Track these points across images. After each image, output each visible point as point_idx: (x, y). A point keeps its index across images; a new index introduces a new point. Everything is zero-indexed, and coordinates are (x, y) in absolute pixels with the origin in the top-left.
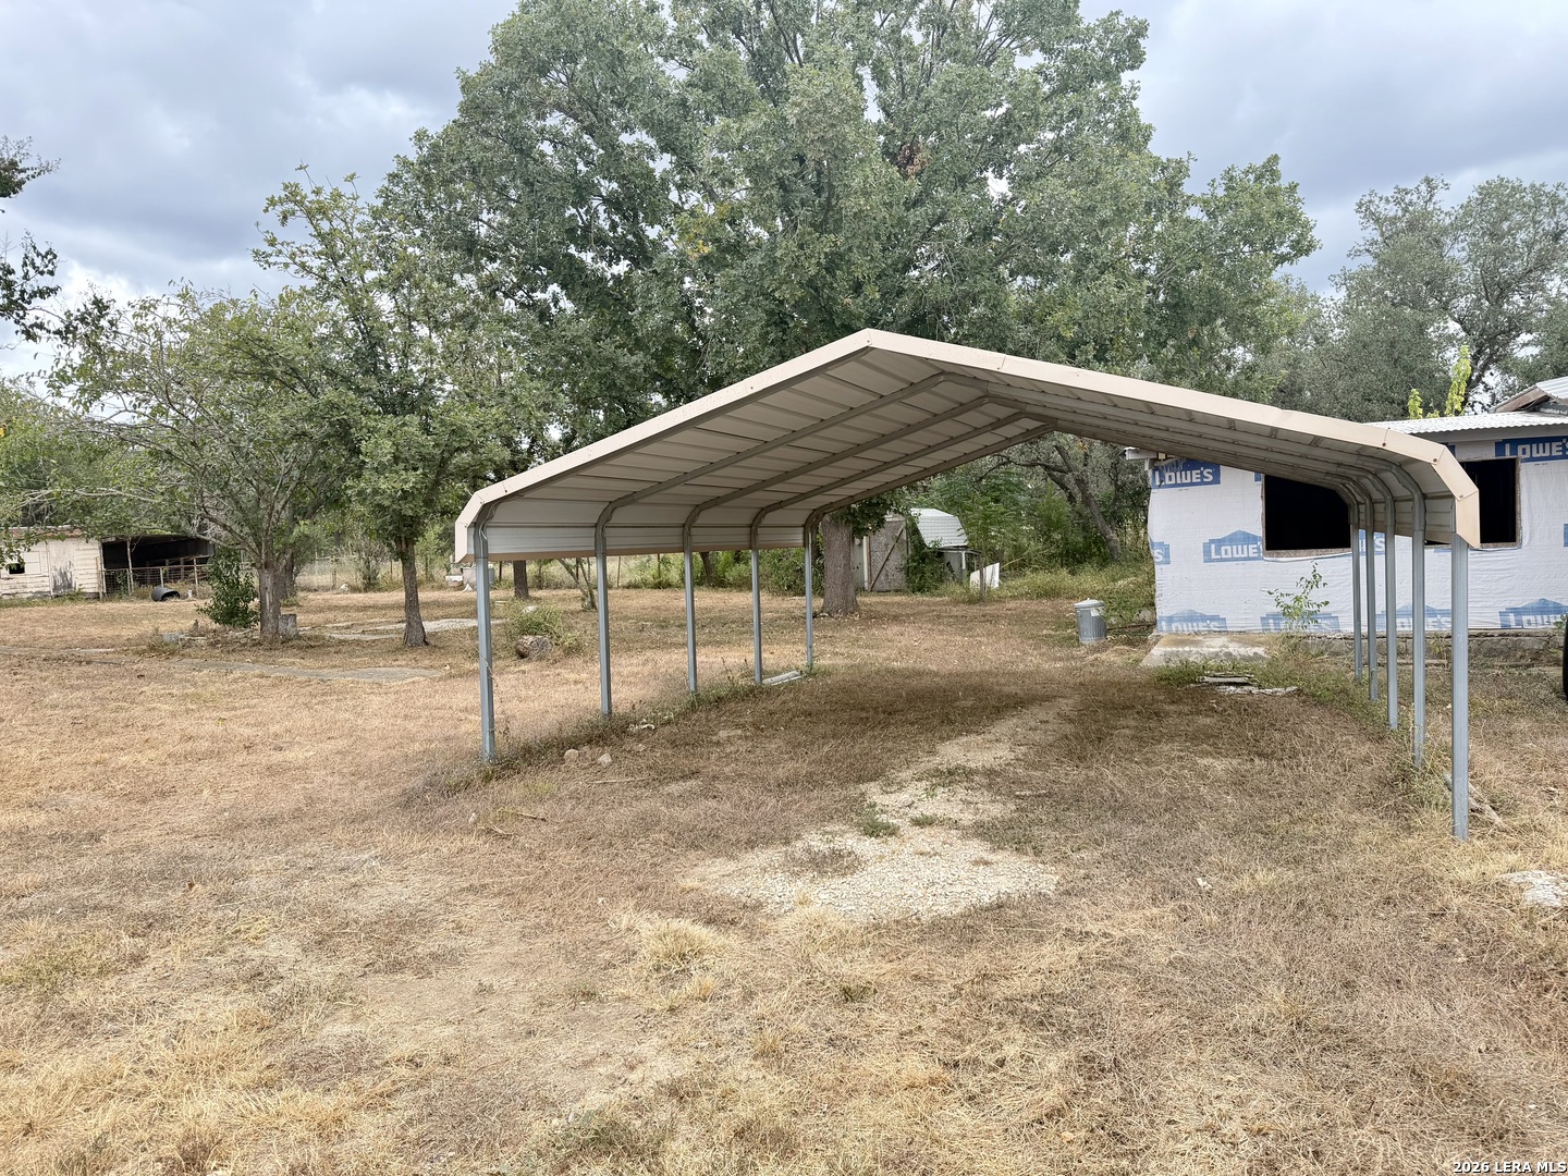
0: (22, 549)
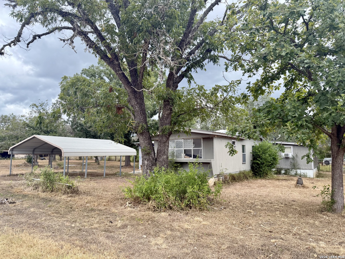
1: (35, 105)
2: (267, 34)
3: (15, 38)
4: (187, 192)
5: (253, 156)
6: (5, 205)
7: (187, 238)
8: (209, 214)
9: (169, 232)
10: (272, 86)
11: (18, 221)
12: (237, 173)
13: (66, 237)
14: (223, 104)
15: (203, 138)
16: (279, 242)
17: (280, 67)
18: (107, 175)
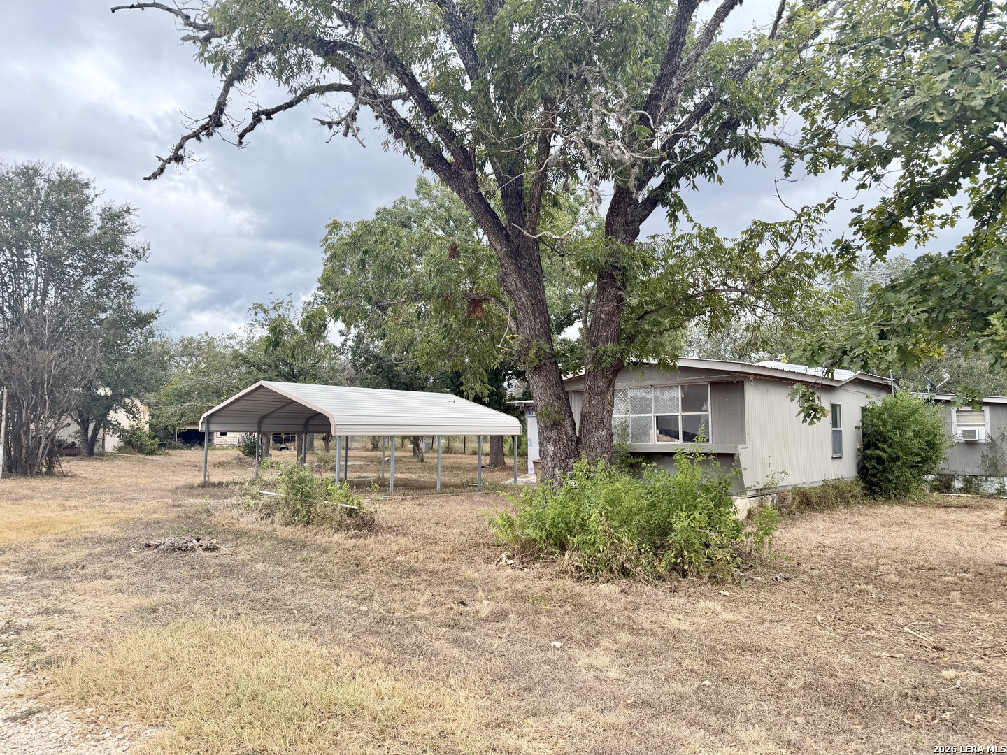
1: (261, 307)
2: (916, 57)
3: (210, 117)
4: (674, 530)
5: (863, 437)
6: (193, 554)
7: (678, 655)
8: (740, 594)
9: (625, 637)
10: (932, 217)
11: (227, 591)
12: (816, 485)
13: (349, 637)
14: (778, 277)
15: (713, 384)
16: (971, 678)
17: (957, 155)
18: (444, 486)
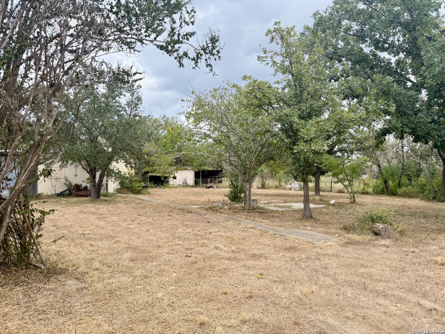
0: (175, 172)
